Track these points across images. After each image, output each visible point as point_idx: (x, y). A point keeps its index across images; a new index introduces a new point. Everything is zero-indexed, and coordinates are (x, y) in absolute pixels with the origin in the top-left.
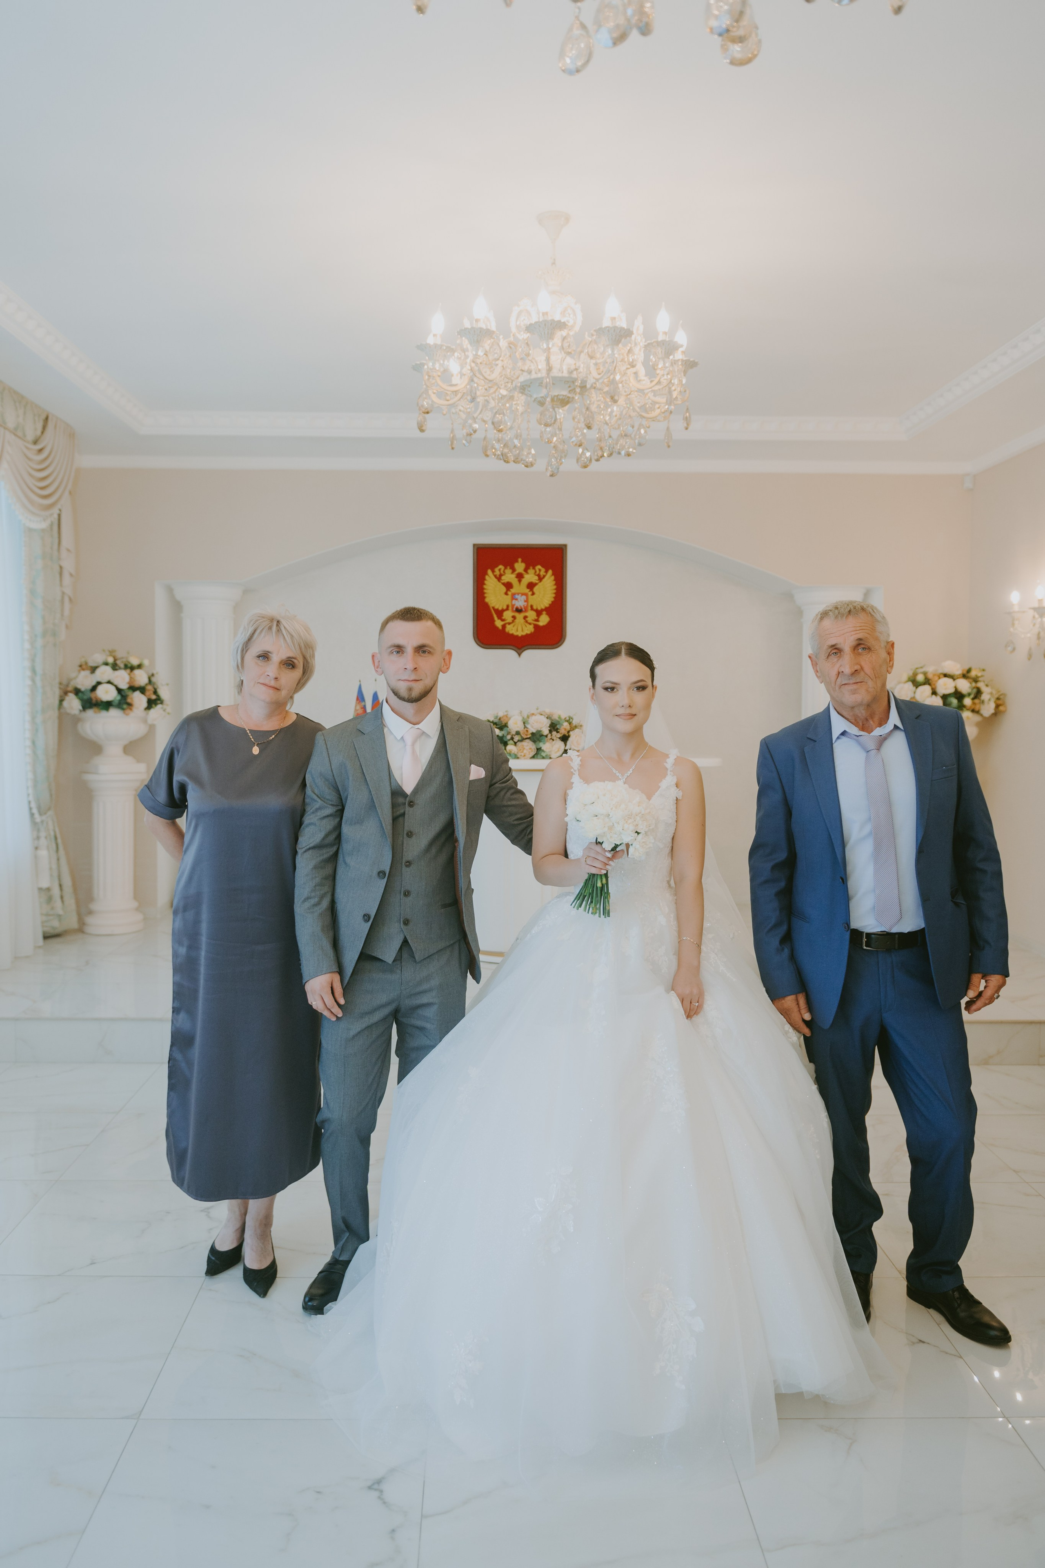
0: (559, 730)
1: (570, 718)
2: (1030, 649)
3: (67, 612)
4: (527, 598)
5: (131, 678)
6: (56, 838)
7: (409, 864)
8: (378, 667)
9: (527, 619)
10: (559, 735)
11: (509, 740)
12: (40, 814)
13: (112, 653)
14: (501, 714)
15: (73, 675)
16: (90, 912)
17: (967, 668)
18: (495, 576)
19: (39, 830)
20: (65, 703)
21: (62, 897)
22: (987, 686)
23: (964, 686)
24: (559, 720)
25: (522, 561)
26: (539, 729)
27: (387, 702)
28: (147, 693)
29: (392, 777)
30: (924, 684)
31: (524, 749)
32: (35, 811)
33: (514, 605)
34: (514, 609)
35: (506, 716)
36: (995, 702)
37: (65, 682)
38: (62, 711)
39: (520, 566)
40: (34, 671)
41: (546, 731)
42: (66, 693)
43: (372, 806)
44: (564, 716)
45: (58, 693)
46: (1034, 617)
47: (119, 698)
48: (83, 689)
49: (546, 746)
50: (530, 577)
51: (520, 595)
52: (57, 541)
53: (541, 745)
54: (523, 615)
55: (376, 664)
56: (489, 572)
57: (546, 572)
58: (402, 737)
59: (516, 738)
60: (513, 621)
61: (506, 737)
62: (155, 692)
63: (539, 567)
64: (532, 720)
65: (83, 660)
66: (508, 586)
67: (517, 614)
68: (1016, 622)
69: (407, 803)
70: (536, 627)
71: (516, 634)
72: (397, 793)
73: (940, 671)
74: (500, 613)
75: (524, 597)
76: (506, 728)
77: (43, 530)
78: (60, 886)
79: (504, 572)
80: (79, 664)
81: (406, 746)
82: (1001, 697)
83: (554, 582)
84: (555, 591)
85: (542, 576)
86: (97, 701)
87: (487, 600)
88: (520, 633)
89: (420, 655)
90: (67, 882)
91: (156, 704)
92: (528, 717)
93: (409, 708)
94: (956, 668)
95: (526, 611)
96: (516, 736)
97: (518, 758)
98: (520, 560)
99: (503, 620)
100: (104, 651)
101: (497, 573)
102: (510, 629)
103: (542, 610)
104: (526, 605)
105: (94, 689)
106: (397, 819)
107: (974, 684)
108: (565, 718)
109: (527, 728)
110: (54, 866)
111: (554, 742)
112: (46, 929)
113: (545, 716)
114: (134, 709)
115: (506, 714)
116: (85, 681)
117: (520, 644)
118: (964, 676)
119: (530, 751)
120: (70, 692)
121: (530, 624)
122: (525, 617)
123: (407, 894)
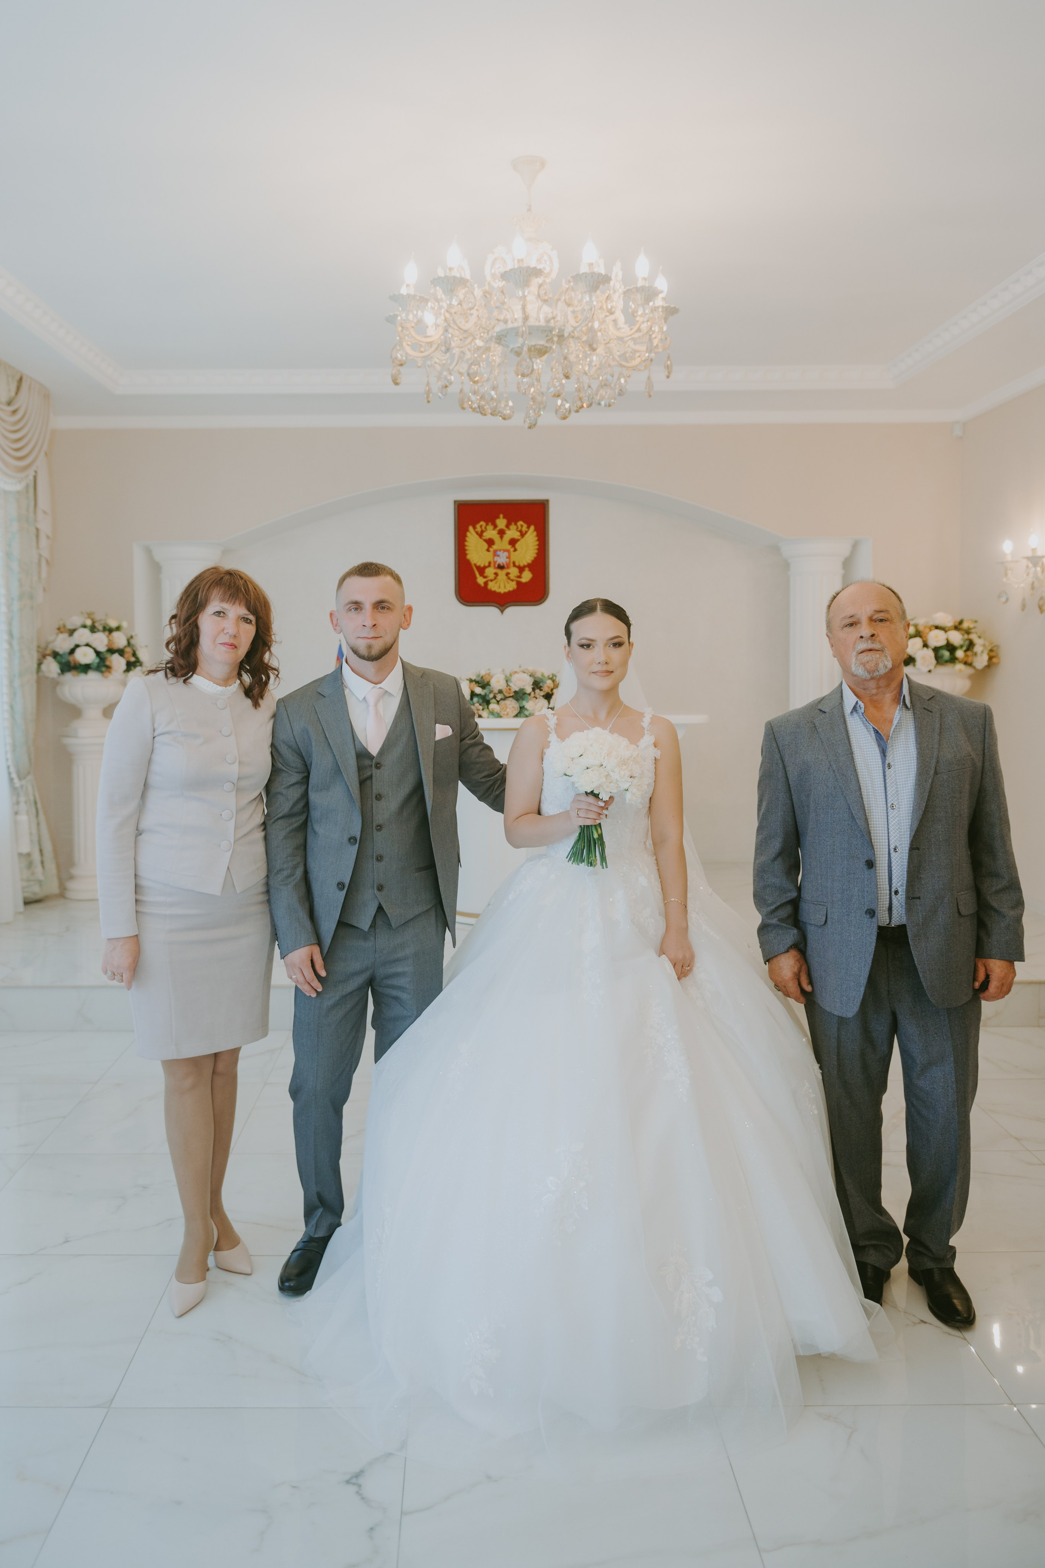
0: (542, 688)
1: (554, 675)
2: (1024, 599)
3: (44, 575)
4: (509, 555)
5: (109, 641)
6: (36, 803)
7: (380, 827)
8: (336, 626)
9: (510, 576)
10: (542, 693)
11: (492, 699)
12: (20, 779)
13: (90, 615)
14: (483, 673)
15: (51, 638)
16: (71, 877)
17: (958, 619)
18: (477, 533)
19: (18, 795)
20: (43, 667)
21: (42, 862)
22: (980, 637)
23: (956, 638)
24: (543, 678)
25: (504, 517)
26: (522, 687)
27: (347, 662)
28: (126, 655)
29: (356, 739)
30: (915, 636)
31: (507, 707)
32: (14, 775)
33: (496, 561)
34: (497, 566)
35: (489, 674)
36: (988, 654)
37: (43, 645)
38: (40, 674)
39: (501, 522)
40: (11, 634)
41: (529, 689)
42: (44, 656)
43: (337, 771)
44: (547, 673)
45: (35, 656)
46: (1027, 567)
47: (97, 660)
48: (61, 652)
49: (529, 705)
50: (512, 533)
51: (502, 551)
52: (32, 503)
53: (524, 703)
54: (505, 571)
55: (335, 622)
56: (471, 528)
57: (528, 527)
58: (364, 698)
59: (499, 697)
60: (495, 578)
61: (488, 695)
62: (134, 654)
63: (520, 523)
64: (515, 678)
65: (61, 623)
66: (490, 542)
67: (499, 571)
68: (1009, 572)
69: (373, 766)
70: (518, 583)
71: (498, 590)
72: (362, 755)
73: (932, 623)
74: (482, 570)
75: (506, 554)
76: (488, 687)
77: (18, 492)
78: (41, 851)
79: (486, 528)
80: (57, 626)
81: (368, 706)
82: (994, 649)
83: (536, 538)
84: (537, 547)
85: (524, 532)
86: (75, 664)
87: (468, 557)
88: (502, 590)
89: (379, 612)
90: (48, 847)
91: (135, 666)
92: (511, 675)
93: (369, 667)
94: (947, 620)
95: (508, 567)
96: (499, 694)
97: (501, 717)
98: (501, 516)
99: (485, 577)
100: (82, 613)
101: (479, 529)
102: (492, 586)
103: (524, 567)
104: (508, 562)
105: (72, 651)
106: (364, 782)
107: (966, 636)
108: (549, 676)
109: (510, 686)
110: (34, 831)
111: (537, 700)
112: (27, 895)
113: (528, 674)
114: (113, 672)
115: (488, 672)
116: (63, 644)
117: (502, 601)
118: (956, 628)
119: (513, 709)
120: (49, 655)
121: (512, 580)
122: (507, 574)
123: (379, 858)
